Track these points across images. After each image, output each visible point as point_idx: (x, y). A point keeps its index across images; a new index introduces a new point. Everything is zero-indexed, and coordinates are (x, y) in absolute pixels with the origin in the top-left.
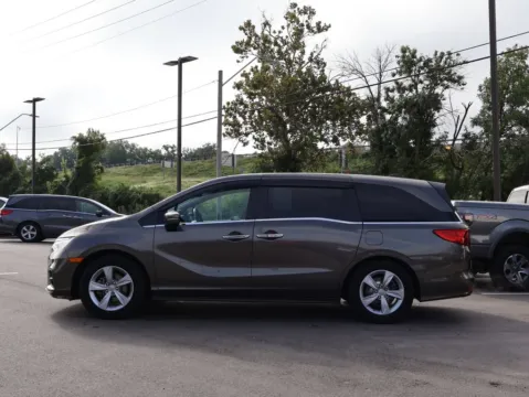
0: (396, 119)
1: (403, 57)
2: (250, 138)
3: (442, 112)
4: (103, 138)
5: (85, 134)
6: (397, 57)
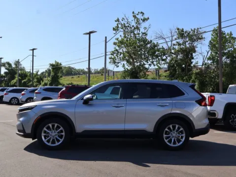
0: (177, 56)
2: (119, 64)
3: (196, 53)
4: (61, 64)
5: (54, 63)
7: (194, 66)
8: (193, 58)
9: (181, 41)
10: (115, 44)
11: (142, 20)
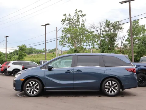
0: (105, 39)
1: (107, 23)
2: (66, 45)
3: (117, 38)
5: (21, 46)
6: (105, 22)
7: (116, 46)
8: (115, 41)
9: (107, 29)
10: (63, 31)
11: (80, 15)
